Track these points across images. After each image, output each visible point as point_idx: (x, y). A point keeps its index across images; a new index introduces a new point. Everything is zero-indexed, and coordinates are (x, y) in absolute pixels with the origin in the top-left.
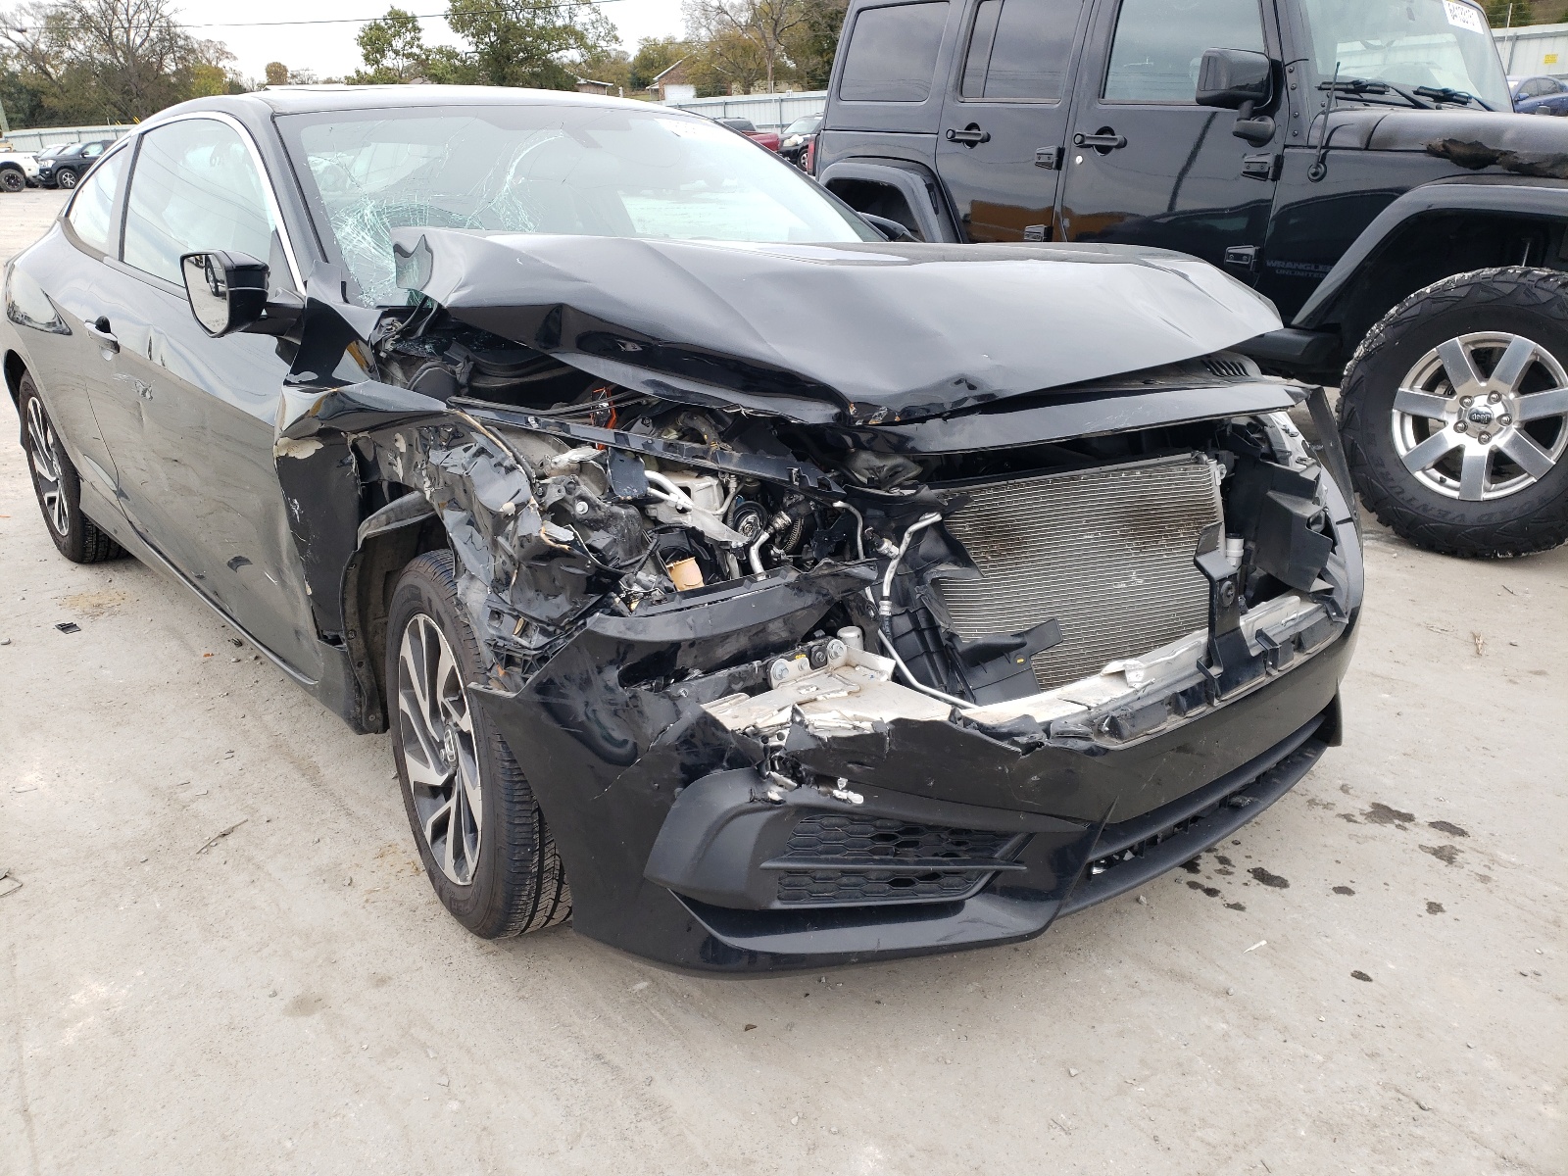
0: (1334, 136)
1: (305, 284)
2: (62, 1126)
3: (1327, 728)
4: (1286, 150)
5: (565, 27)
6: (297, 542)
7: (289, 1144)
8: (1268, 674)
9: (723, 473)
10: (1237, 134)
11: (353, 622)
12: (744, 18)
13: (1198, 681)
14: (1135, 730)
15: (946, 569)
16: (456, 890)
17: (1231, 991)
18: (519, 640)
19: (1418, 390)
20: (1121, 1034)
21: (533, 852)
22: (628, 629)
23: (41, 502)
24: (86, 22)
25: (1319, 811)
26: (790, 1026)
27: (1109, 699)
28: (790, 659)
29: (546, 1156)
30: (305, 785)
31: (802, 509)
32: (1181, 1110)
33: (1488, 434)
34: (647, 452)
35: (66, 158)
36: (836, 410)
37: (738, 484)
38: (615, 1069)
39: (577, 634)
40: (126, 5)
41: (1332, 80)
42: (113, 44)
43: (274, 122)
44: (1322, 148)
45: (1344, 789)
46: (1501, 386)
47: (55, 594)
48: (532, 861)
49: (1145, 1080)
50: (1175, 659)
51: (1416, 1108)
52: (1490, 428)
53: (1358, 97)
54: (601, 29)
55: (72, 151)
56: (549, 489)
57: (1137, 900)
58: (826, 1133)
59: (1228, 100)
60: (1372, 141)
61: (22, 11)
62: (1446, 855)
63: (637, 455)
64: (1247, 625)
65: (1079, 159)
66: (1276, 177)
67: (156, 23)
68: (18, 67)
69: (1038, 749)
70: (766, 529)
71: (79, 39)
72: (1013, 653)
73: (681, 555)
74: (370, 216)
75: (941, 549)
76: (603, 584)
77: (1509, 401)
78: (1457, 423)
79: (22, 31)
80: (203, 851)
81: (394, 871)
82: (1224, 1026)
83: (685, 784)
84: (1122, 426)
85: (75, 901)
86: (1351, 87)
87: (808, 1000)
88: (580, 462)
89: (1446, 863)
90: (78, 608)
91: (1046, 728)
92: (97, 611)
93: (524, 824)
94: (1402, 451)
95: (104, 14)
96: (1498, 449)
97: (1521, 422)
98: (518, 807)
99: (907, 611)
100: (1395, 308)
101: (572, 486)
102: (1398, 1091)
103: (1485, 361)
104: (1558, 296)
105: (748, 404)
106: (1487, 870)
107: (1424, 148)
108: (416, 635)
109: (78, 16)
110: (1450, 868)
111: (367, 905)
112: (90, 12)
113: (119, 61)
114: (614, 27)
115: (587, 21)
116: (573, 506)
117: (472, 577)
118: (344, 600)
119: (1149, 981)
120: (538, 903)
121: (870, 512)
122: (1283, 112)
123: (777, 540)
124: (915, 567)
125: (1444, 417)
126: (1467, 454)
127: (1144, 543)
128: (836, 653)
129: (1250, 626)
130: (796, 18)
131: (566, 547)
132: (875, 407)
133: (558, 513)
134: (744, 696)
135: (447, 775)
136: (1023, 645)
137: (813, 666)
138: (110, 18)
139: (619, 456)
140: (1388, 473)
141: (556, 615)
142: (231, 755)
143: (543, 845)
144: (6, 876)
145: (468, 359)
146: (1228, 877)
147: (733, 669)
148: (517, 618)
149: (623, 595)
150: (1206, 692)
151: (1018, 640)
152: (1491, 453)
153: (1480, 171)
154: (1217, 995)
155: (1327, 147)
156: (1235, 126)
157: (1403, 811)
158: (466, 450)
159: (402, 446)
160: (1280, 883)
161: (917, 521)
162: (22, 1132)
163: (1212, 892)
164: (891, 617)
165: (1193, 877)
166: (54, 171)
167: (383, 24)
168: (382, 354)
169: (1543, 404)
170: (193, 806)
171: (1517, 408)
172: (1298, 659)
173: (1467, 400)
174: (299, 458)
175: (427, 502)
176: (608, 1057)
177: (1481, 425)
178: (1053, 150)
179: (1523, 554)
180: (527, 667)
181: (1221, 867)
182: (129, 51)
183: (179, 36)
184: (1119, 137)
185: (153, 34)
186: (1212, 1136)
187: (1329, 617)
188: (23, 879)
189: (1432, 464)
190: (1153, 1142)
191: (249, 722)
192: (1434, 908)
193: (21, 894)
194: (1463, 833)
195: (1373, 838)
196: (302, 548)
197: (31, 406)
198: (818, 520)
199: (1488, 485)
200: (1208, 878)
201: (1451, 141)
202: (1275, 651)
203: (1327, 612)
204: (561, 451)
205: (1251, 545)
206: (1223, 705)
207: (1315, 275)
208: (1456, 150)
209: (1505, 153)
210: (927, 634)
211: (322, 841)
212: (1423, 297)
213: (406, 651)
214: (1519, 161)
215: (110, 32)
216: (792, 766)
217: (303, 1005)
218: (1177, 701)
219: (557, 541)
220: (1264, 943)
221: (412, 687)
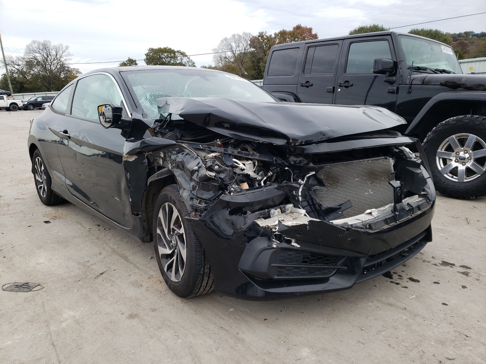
0: (413, 81)
1: (131, 114)
2: (65, 348)
3: (427, 236)
4: (400, 85)
5: (180, 63)
6: (128, 186)
7: (133, 351)
8: (411, 216)
9: (254, 159)
10: (385, 81)
11: (143, 209)
12: (232, 60)
13: (392, 216)
14: (376, 228)
15: (317, 187)
16: (175, 284)
17: (407, 308)
18: (199, 205)
19: (443, 151)
20: (376, 319)
21: (202, 267)
22: (232, 199)
23: (37, 188)
24: (38, 63)
25: (427, 263)
26: (277, 319)
27: (368, 219)
28: (276, 209)
29: (210, 353)
30: (124, 261)
31: (276, 171)
32: (396, 338)
33: (465, 163)
34: (233, 154)
35: (31, 101)
36: (286, 141)
37: (258, 163)
38: (227, 330)
39: (216, 202)
40: (50, 58)
41: (411, 66)
42: (46, 69)
43: (120, 74)
44: (410, 84)
45: (433, 258)
46: (467, 149)
47: (42, 214)
48: (201, 270)
49: (384, 331)
50: (385, 209)
51: (465, 337)
52: (465, 161)
53: (418, 71)
54: (190, 63)
55: (33, 99)
56: (208, 163)
57: (376, 286)
58: (292, 346)
59: (382, 72)
60: (424, 82)
61: (19, 60)
62: (466, 274)
63: (230, 155)
64: (404, 202)
65: (339, 90)
66: (397, 93)
67: (59, 63)
68: (17, 76)
69: (350, 230)
70: (266, 176)
71: (36, 68)
72: (338, 211)
73: (243, 182)
74: (148, 97)
75: (316, 182)
76: (223, 188)
77: (470, 153)
78: (455, 160)
79: (18, 65)
80: (96, 278)
81: (154, 282)
82: (406, 317)
83: (248, 242)
84: (366, 146)
85: (60, 291)
86: (417, 68)
87: (282, 312)
88: (215, 156)
89: (466, 276)
90: (49, 217)
91: (352, 225)
92: (55, 218)
93: (200, 258)
94: (440, 169)
95: (44, 61)
96: (468, 167)
97: (474, 159)
98: (198, 253)
99: (306, 200)
100: (435, 128)
101: (214, 162)
102: (459, 332)
103: (462, 142)
104: (482, 123)
105: (262, 140)
106: (478, 277)
107: (439, 84)
108: (164, 209)
109: (36, 61)
110: (467, 277)
111: (147, 291)
112: (40, 60)
113: (48, 74)
114: (194, 63)
115: (186, 61)
116: (214, 167)
117: (184, 189)
118: (142, 201)
119: (382, 306)
120: (202, 284)
121: (295, 171)
122: (398, 75)
123: (268, 180)
124: (307, 187)
125: (451, 158)
126: (459, 169)
127: (372, 182)
128: (288, 209)
129: (405, 202)
130: (248, 60)
131: (213, 177)
132: (297, 140)
133: (210, 169)
134: (263, 219)
135: (172, 250)
136: (341, 208)
137: (282, 212)
138: (46, 62)
139: (225, 155)
140: (436, 175)
141: (210, 197)
142: (100, 254)
143: (205, 265)
144: (38, 285)
145: (180, 132)
146: (402, 280)
147: (260, 212)
148: (197, 199)
149: (228, 191)
150: (395, 219)
151: (339, 207)
152: (466, 168)
153: (456, 90)
154: (402, 309)
155: (411, 84)
156: (385, 79)
157: (451, 263)
158: (182, 154)
159: (162, 155)
160: (418, 281)
161: (308, 174)
162: (53, 349)
163: (397, 284)
164: (302, 201)
165: (391, 280)
166: (27, 105)
167: (126, 63)
168: (156, 131)
169: (481, 154)
170: (91, 267)
171: (473, 155)
172: (419, 212)
173: (458, 153)
174: (130, 161)
175: (170, 170)
176: (224, 328)
177: (462, 160)
178: (331, 88)
179: (478, 197)
180: (202, 212)
181: (399, 277)
182: (51, 71)
183: (66, 67)
184: (351, 83)
185: (58, 67)
186: (405, 344)
187: (427, 201)
188: (44, 286)
189: (449, 172)
190: (389, 346)
191: (105, 246)
192: (464, 287)
193: (44, 290)
194: (470, 268)
195: (444, 270)
196: (129, 187)
197: (37, 160)
198: (280, 174)
199: (466, 177)
200: (396, 280)
201: (447, 81)
202: (413, 209)
203: (426, 200)
204: (209, 154)
205: (402, 183)
206: (400, 223)
207: (410, 120)
208: (448, 84)
209: (463, 84)
210: (312, 206)
211: (131, 275)
212: (443, 124)
213: (161, 215)
214: (467, 86)
215: (45, 66)
216: (279, 238)
217: (132, 316)
218: (387, 220)
219: (210, 176)
220: (415, 296)
221: (162, 226)
